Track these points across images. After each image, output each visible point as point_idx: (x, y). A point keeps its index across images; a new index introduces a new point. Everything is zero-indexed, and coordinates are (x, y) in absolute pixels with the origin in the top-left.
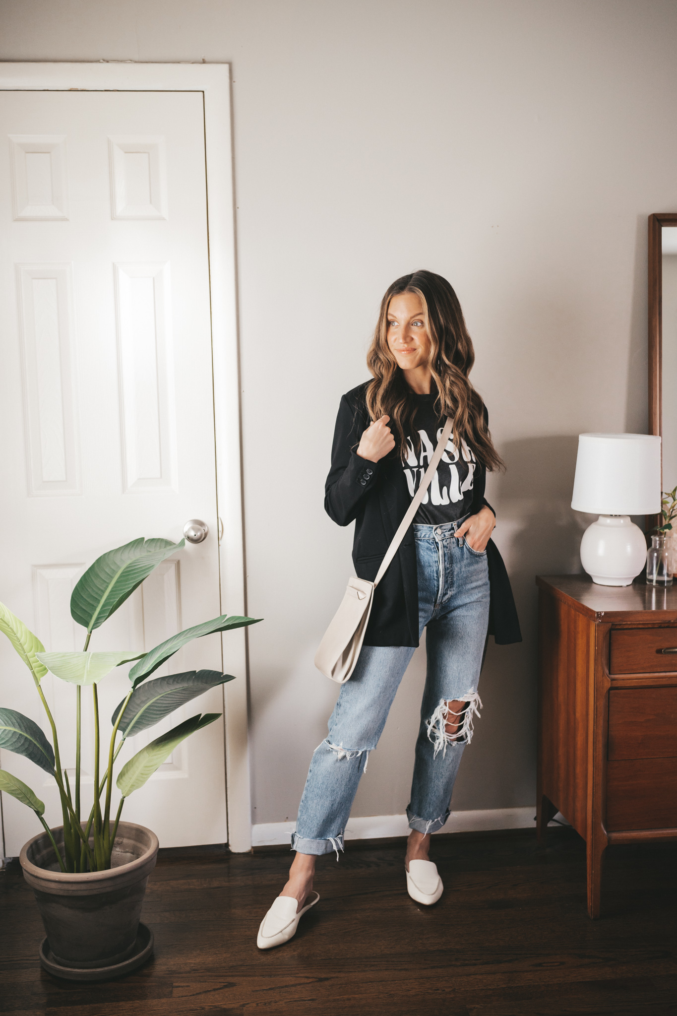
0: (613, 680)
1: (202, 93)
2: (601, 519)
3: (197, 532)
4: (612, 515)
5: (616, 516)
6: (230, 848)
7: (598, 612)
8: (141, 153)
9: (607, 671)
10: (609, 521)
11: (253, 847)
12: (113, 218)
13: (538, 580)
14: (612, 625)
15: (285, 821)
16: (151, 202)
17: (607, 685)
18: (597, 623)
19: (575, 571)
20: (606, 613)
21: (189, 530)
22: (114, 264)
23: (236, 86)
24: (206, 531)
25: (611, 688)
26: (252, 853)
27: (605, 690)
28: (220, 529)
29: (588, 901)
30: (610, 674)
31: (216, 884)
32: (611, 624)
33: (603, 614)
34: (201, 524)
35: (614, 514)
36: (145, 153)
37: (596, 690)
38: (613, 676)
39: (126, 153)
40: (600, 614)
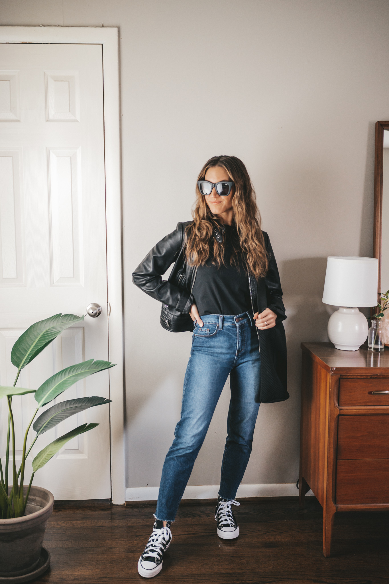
0: (340, 410)
1: (101, 45)
2: (340, 309)
3: (94, 311)
4: (347, 307)
5: (349, 307)
6: (112, 501)
7: (331, 368)
8: (64, 81)
9: (337, 404)
10: (345, 310)
11: (126, 502)
12: (47, 120)
13: (302, 346)
14: (341, 375)
15: (146, 487)
16: (70, 111)
17: (337, 413)
18: (331, 374)
19: (326, 341)
20: (337, 368)
21: (89, 309)
22: (47, 148)
23: (122, 41)
24: (100, 310)
25: (340, 415)
26: (126, 505)
27: (335, 416)
28: (109, 309)
29: (323, 546)
30: (339, 406)
31: (100, 524)
32: (339, 375)
33: (335, 369)
34: (98, 306)
35: (348, 306)
36: (67, 81)
37: (330, 416)
38: (341, 408)
39: (55, 81)
40: (333, 369)
